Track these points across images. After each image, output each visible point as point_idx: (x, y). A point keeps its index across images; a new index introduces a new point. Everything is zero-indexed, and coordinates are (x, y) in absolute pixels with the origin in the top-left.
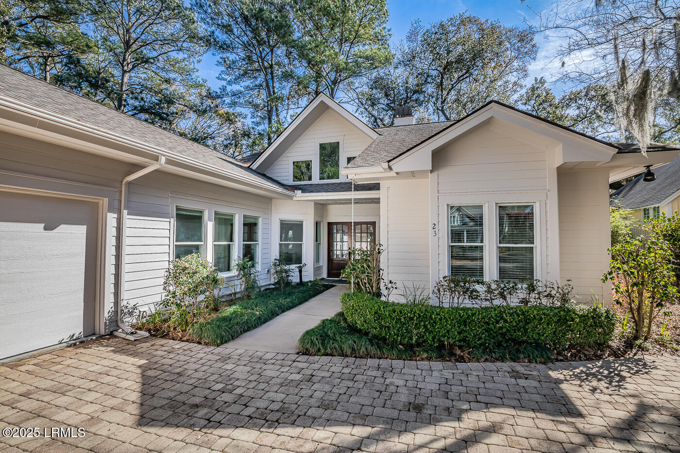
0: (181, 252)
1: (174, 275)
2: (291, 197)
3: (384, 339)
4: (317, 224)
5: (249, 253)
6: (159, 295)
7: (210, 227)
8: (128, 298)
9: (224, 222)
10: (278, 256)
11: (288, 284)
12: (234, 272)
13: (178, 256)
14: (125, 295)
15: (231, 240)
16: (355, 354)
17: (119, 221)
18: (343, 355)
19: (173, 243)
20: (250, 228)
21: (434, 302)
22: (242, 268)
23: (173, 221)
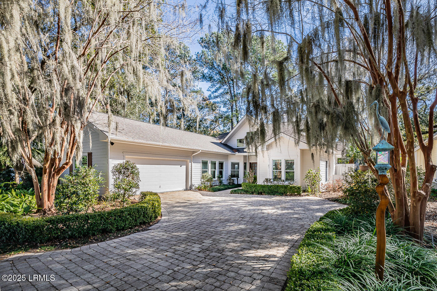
0: (203, 172)
1: (203, 177)
2: (235, 155)
3: (248, 191)
4: (245, 163)
5: (221, 173)
6: (200, 183)
7: (209, 165)
8: (193, 183)
9: (214, 164)
10: (230, 174)
11: (233, 184)
12: (216, 179)
13: (203, 173)
14: (193, 182)
15: (215, 169)
16: (241, 193)
17: (191, 164)
18: (239, 193)
19: (201, 170)
20: (221, 164)
21: (263, 184)
22: (219, 177)
23: (201, 164)
